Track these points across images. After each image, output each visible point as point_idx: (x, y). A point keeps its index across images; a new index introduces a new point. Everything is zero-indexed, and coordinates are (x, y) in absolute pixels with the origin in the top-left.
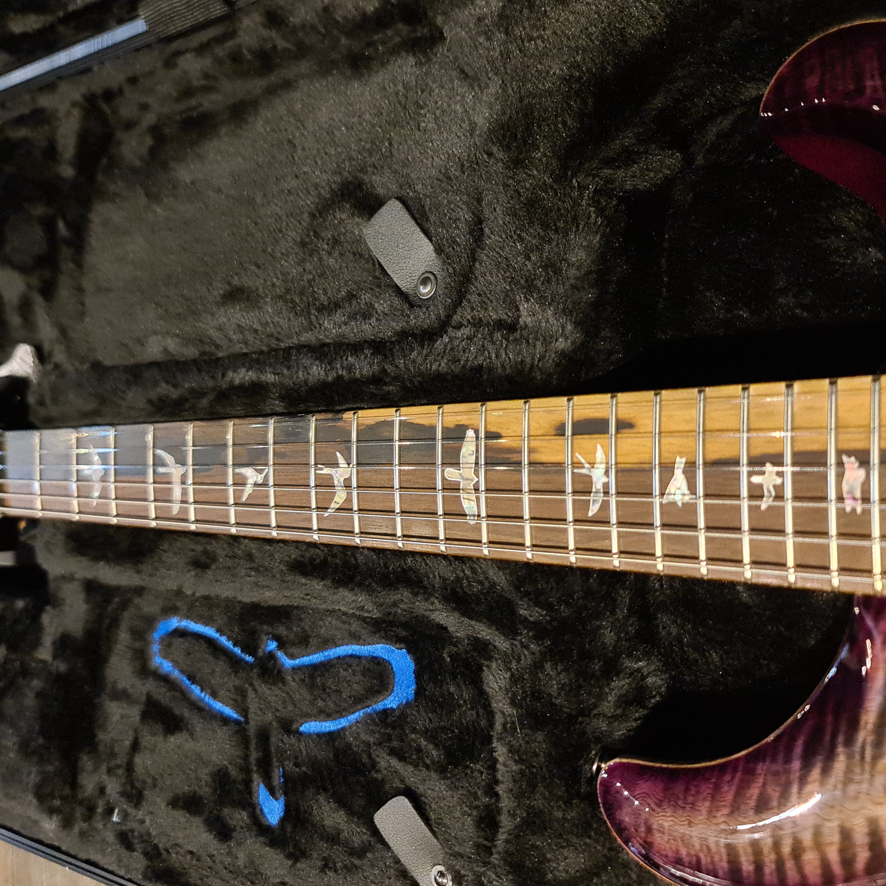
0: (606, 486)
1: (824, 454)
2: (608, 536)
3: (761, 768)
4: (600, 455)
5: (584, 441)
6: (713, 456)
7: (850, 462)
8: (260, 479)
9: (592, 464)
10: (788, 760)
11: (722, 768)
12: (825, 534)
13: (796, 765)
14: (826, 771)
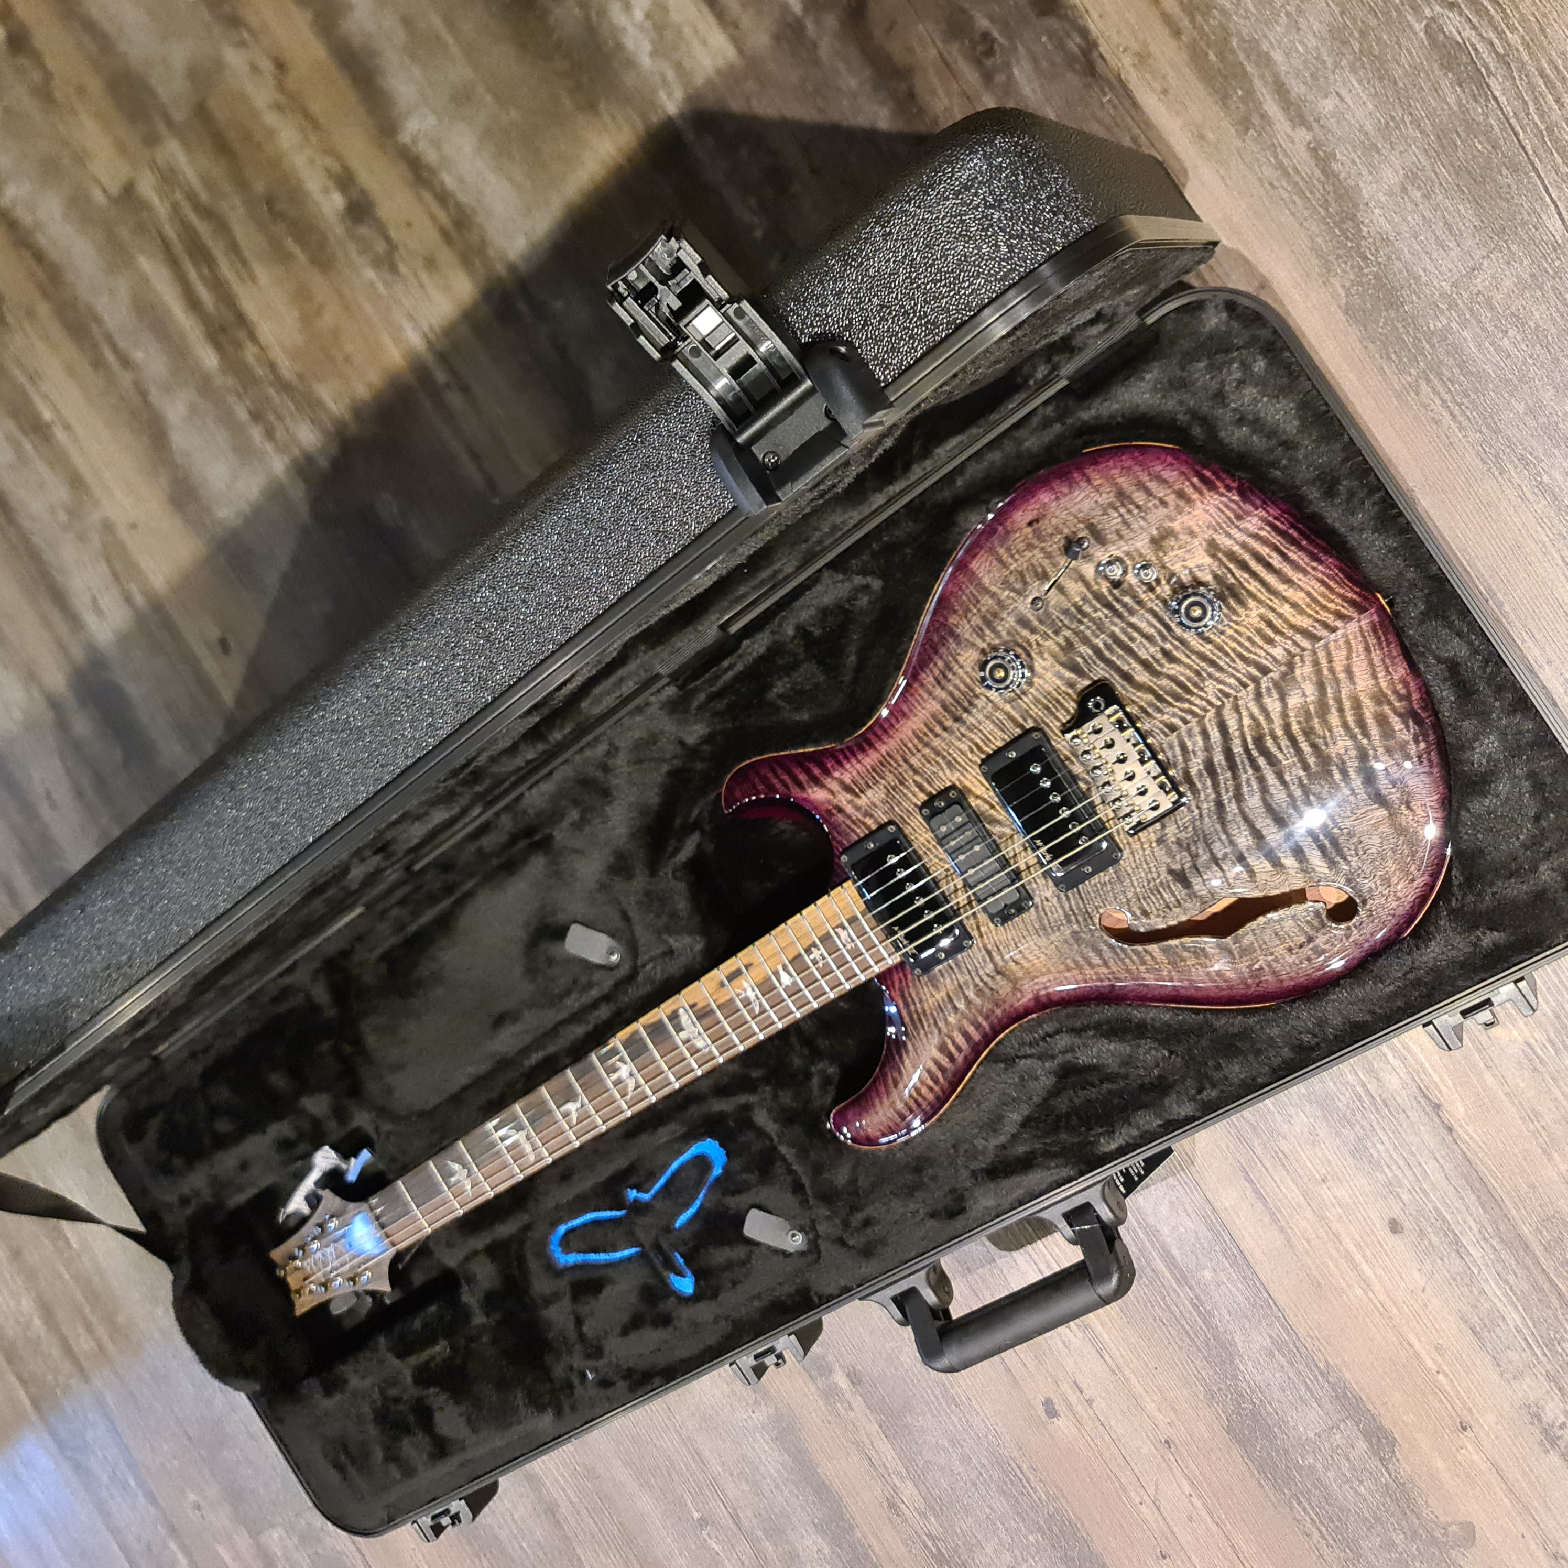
0: (756, 996)
1: (828, 933)
2: (770, 1017)
3: (887, 1069)
4: (745, 984)
5: (734, 982)
6: (790, 958)
7: (839, 930)
8: (578, 1105)
9: (745, 990)
10: (894, 1059)
11: (874, 1081)
12: (847, 962)
13: (897, 1058)
14: (907, 1052)
